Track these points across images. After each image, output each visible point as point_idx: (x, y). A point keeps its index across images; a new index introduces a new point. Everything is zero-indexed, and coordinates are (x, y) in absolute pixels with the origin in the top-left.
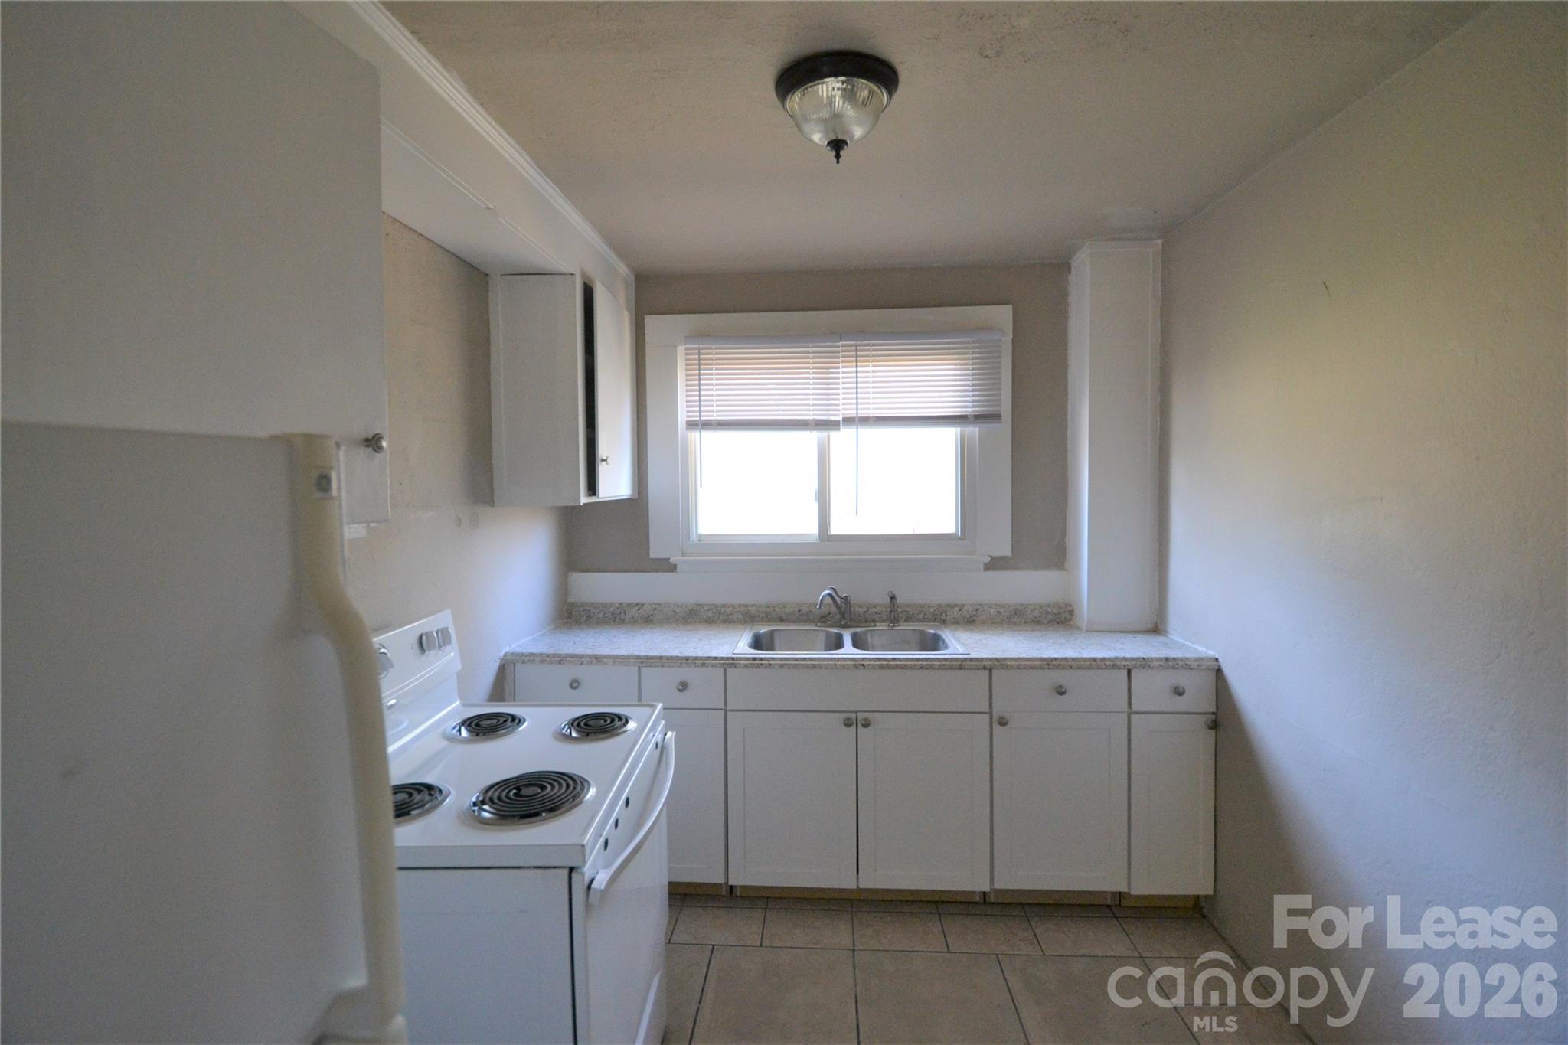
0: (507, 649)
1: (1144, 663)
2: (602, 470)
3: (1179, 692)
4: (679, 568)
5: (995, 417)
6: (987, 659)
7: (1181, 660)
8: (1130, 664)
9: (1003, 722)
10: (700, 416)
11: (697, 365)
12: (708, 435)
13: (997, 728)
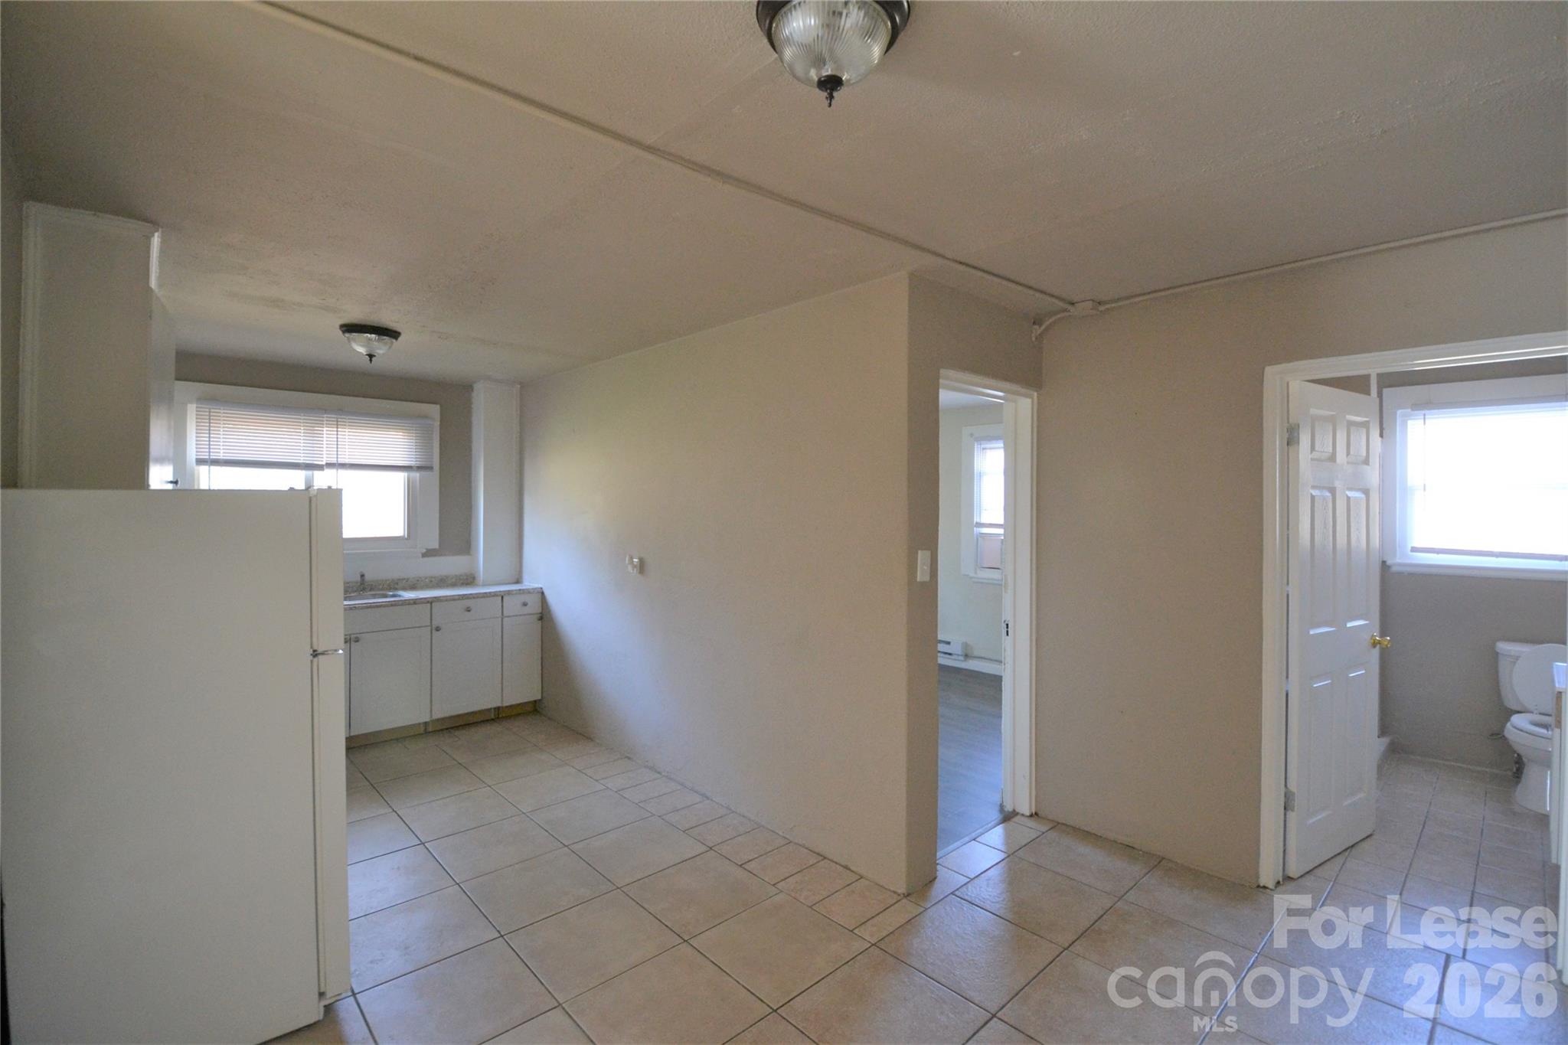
1: (509, 593)
3: (525, 604)
5: (430, 468)
6: (429, 598)
7: (526, 590)
8: (502, 594)
9: (438, 629)
10: (209, 455)
11: (208, 420)
12: (215, 469)
13: (435, 633)
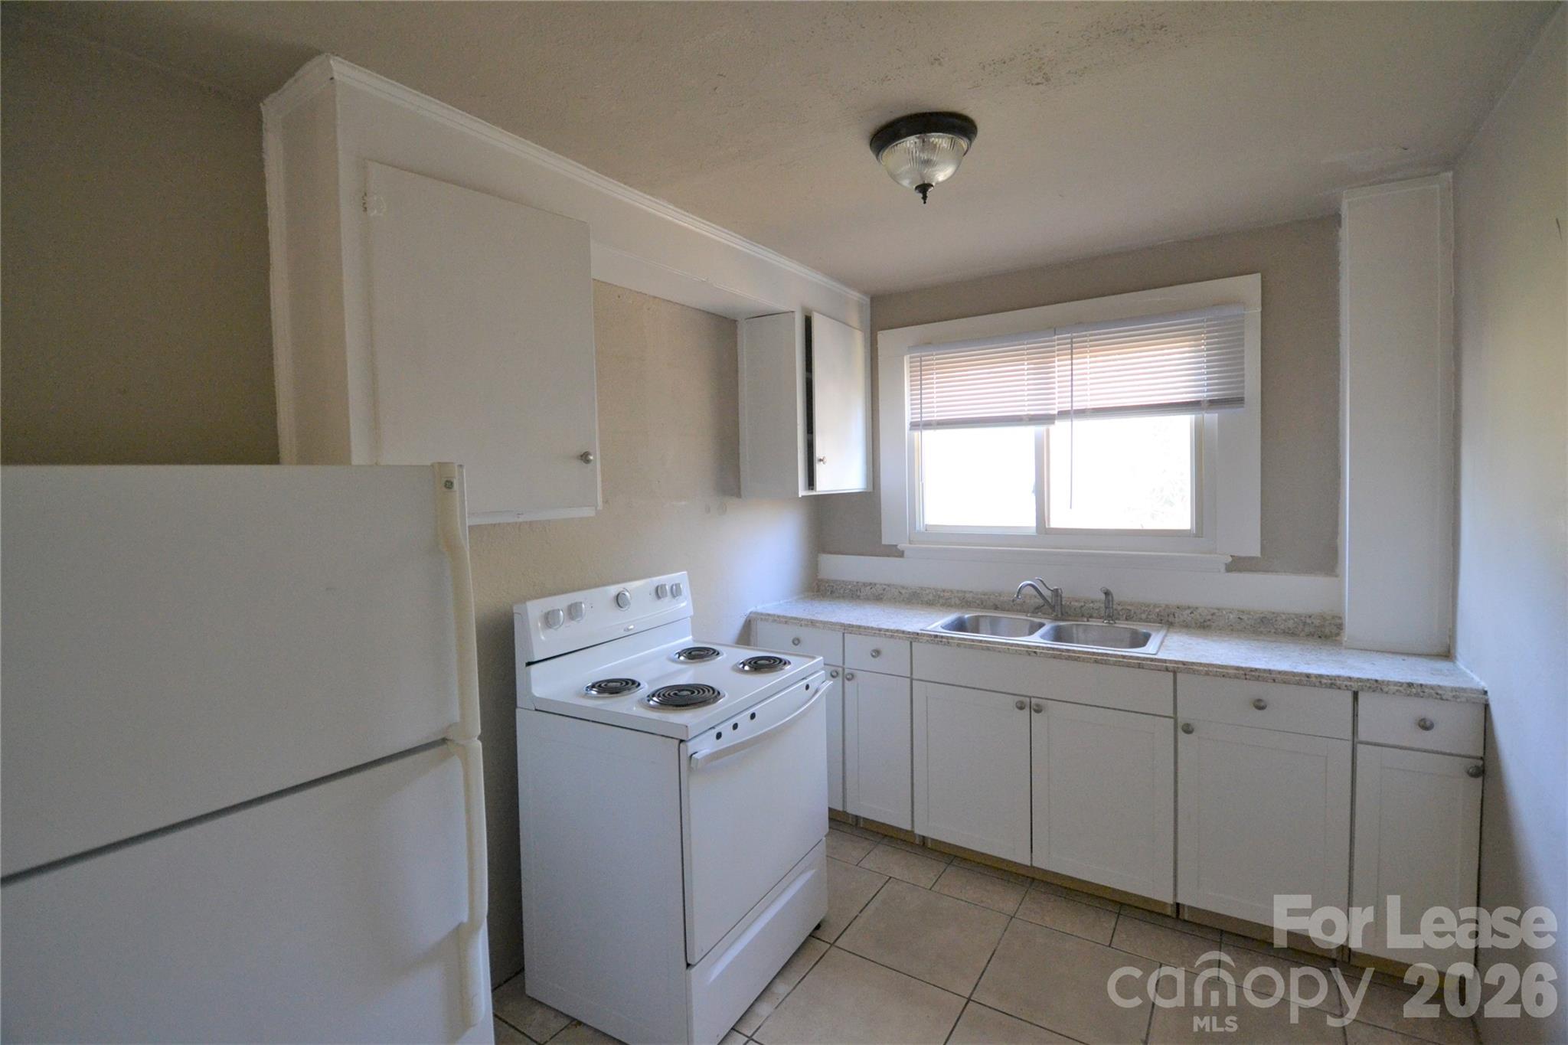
0: (752, 609)
1: (1377, 686)
2: (820, 469)
3: (1425, 725)
4: (906, 554)
5: (1237, 401)
6: (1171, 661)
7: (1432, 687)
8: (1355, 686)
9: (1188, 730)
10: (921, 417)
11: (919, 372)
12: (928, 434)
13: (1181, 735)
